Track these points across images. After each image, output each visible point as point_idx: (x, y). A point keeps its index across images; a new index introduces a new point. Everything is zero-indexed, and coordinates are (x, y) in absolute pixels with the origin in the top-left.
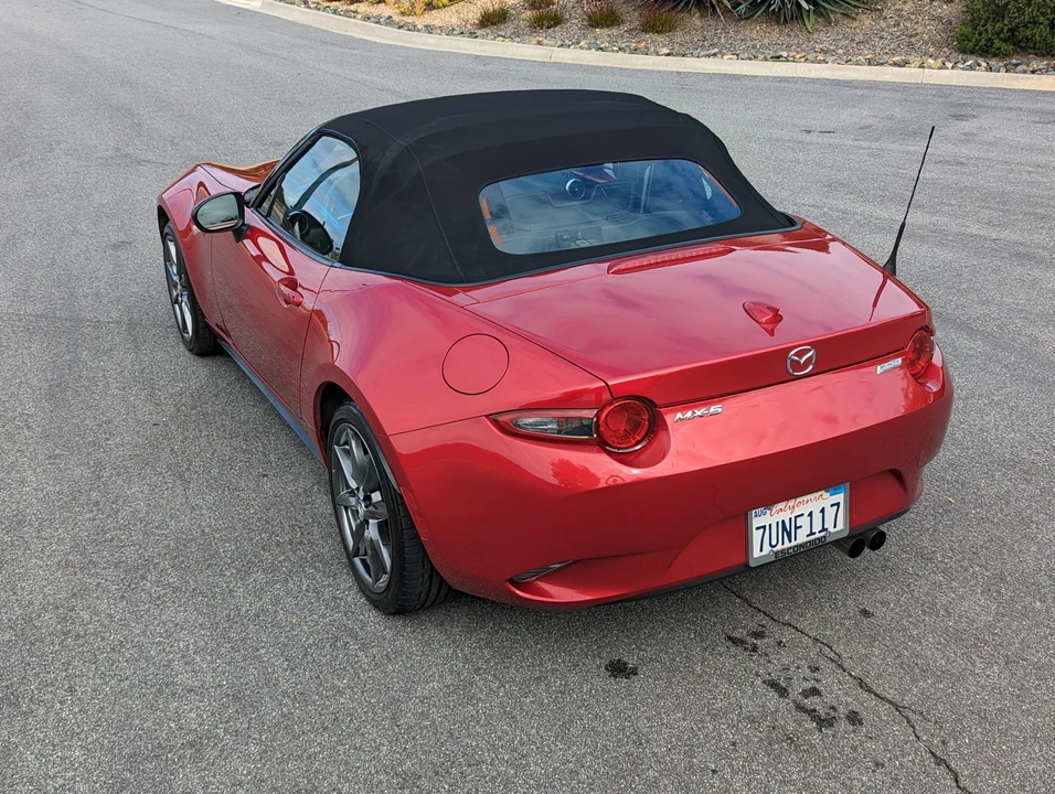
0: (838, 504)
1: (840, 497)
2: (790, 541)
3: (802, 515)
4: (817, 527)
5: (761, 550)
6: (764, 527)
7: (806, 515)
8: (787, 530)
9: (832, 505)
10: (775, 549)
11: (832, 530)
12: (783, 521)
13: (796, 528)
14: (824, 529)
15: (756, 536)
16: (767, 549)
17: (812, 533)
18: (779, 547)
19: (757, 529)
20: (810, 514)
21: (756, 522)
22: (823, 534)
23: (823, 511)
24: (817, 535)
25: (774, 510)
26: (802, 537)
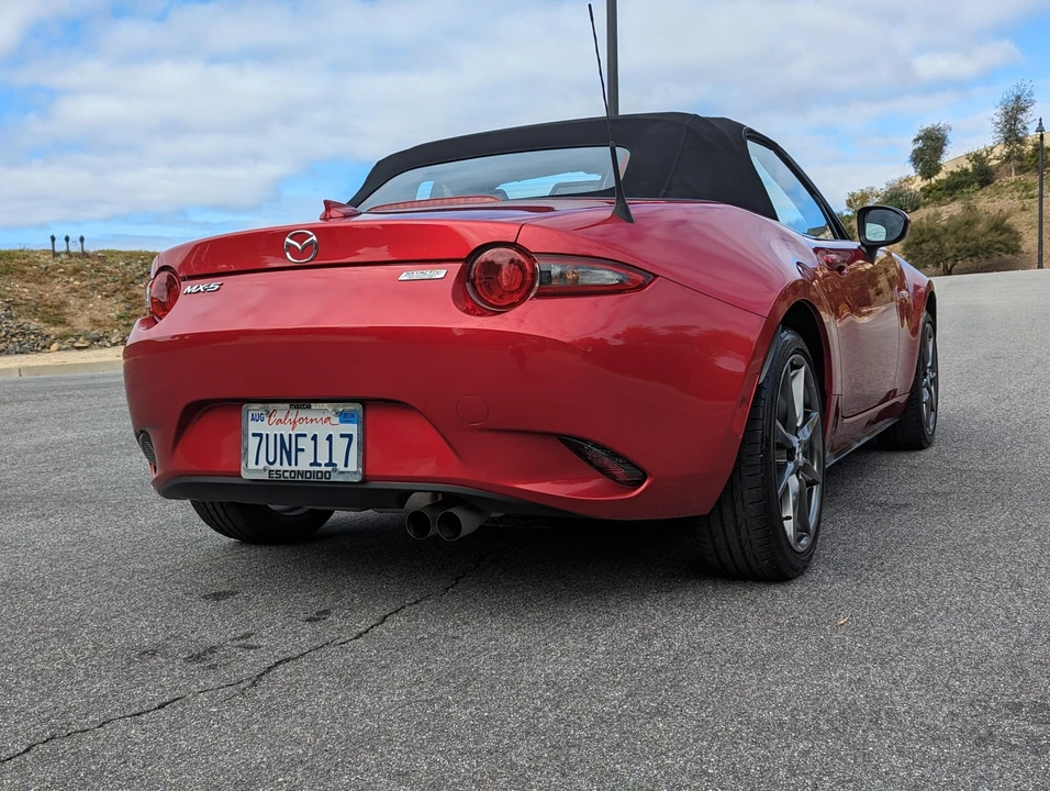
0: (350, 437)
1: (352, 429)
2: (290, 465)
3: (305, 435)
4: (323, 458)
5: (257, 463)
6: (260, 435)
7: (310, 436)
8: (287, 449)
9: (342, 436)
10: (272, 468)
11: (341, 467)
12: (282, 435)
13: (298, 450)
14: (330, 464)
15: (253, 443)
16: (263, 463)
17: (315, 463)
18: (277, 466)
19: (254, 435)
20: (315, 438)
21: (253, 427)
22: (330, 469)
23: (330, 438)
24: (323, 468)
25: (273, 419)
26: (304, 463)
